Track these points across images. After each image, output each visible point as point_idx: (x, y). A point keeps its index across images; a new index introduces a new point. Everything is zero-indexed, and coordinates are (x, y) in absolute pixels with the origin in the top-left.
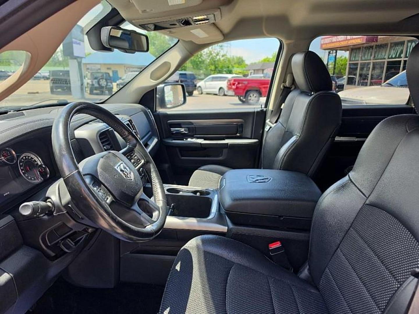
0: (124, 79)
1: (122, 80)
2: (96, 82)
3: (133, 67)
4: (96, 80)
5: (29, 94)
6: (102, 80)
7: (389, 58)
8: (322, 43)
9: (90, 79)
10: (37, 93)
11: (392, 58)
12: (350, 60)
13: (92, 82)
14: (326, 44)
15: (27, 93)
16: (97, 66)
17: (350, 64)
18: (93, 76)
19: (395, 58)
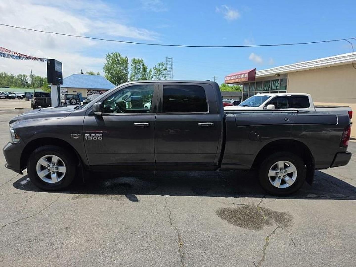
0: (89, 99)
1: (88, 99)
2: (68, 101)
3: (94, 89)
4: (69, 100)
5: (16, 110)
6: (73, 100)
7: (263, 90)
8: (226, 79)
9: (64, 99)
10: (23, 108)
11: (265, 90)
12: (243, 91)
13: (65, 101)
14: (228, 80)
15: (14, 109)
16: (65, 89)
17: (243, 93)
18: (66, 97)
19: (266, 90)
